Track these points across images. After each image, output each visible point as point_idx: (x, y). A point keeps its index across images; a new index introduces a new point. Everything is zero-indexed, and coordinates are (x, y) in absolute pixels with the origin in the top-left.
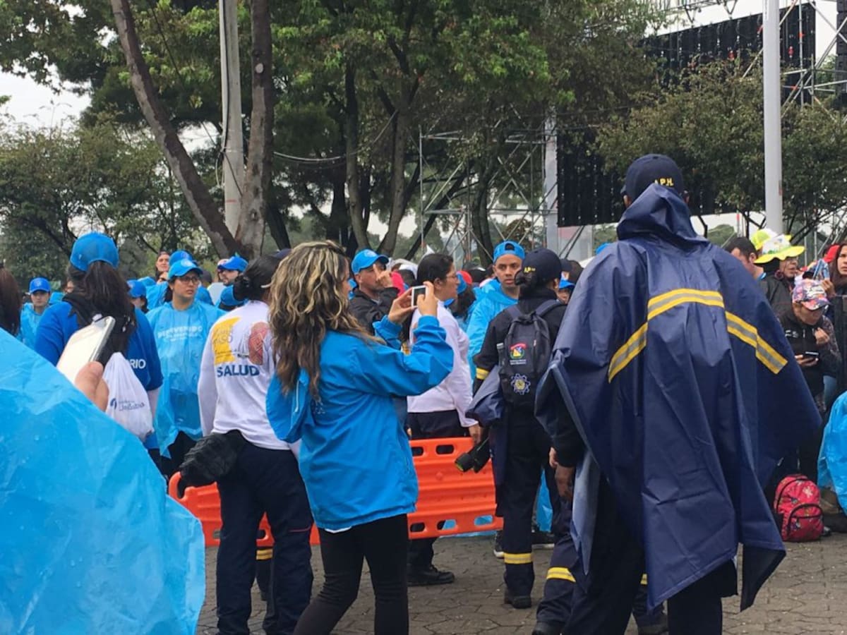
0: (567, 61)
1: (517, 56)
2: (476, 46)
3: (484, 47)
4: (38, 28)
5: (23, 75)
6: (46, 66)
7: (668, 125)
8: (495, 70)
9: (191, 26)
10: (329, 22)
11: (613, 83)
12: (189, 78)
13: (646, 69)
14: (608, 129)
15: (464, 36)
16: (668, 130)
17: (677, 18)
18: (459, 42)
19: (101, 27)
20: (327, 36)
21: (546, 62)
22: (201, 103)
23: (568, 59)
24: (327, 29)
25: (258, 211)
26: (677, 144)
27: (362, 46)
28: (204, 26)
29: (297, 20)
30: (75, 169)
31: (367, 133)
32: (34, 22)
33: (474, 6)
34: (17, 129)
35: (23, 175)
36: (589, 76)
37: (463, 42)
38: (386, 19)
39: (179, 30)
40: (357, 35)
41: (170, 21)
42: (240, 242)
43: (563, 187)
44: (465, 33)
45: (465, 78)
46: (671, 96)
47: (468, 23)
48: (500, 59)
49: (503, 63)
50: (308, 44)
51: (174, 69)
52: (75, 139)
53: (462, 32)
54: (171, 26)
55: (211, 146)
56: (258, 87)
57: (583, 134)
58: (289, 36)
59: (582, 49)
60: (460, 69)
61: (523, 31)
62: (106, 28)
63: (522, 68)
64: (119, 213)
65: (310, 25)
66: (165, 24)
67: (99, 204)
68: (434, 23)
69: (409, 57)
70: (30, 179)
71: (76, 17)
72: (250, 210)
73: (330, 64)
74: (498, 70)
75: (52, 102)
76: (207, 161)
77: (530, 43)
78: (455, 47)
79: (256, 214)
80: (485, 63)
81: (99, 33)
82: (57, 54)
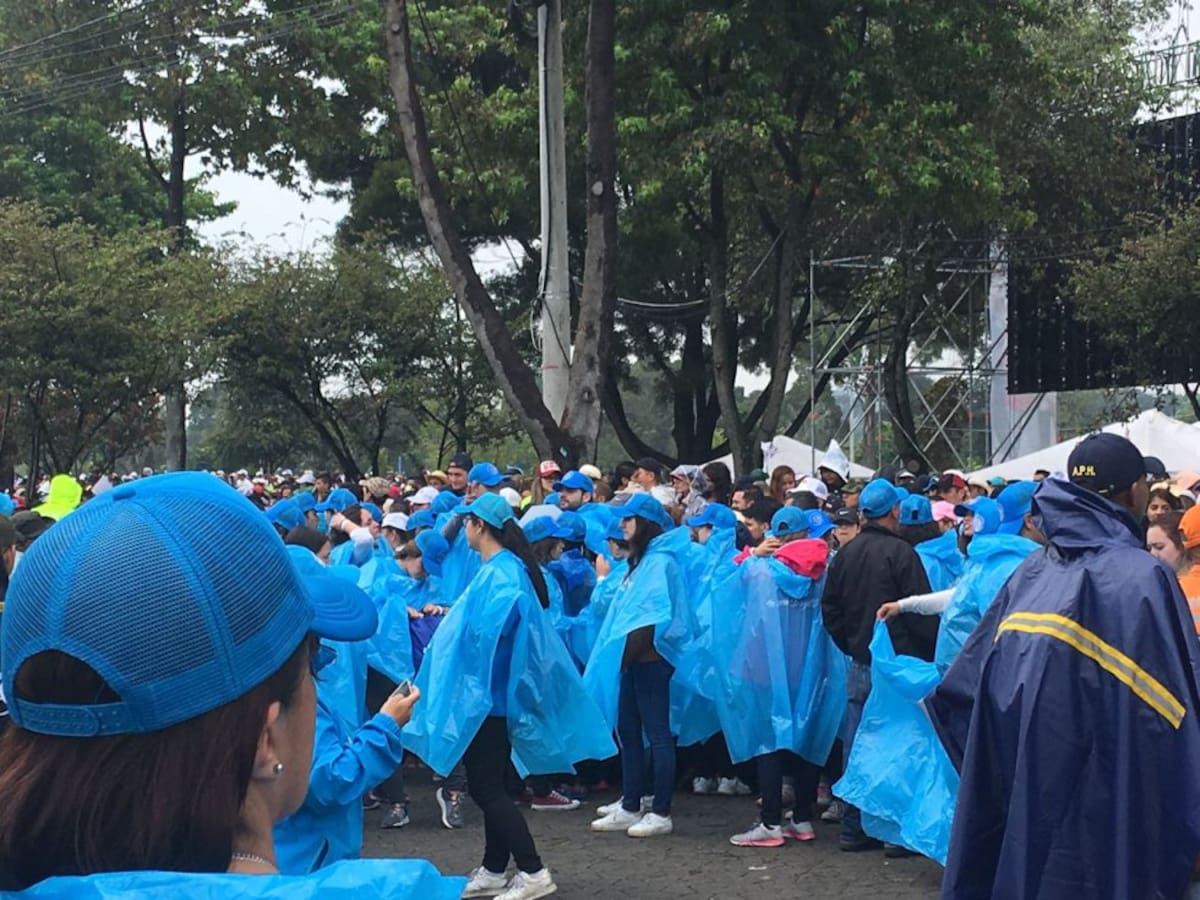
0: (1025, 161)
1: (956, 159)
2: (896, 145)
3: (909, 145)
4: (283, 111)
5: (261, 175)
6: (293, 163)
7: (1175, 262)
8: (922, 179)
9: (497, 115)
10: (690, 110)
11: (1091, 192)
12: (491, 187)
13: (1140, 171)
14: (1088, 266)
15: (880, 131)
16: (1175, 268)
17: (1187, 97)
18: (874, 138)
19: (368, 108)
20: (688, 129)
21: (996, 168)
22: (507, 218)
23: (1026, 157)
24: (686, 119)
25: (593, 389)
26: (1189, 289)
27: (738, 144)
28: (515, 115)
29: (646, 105)
30: (332, 311)
31: (737, 260)
32: (278, 103)
33: (897, 86)
34: (253, 253)
35: (261, 319)
36: (1057, 182)
37: (877, 140)
38: (771, 105)
39: (482, 122)
40: (729, 129)
41: (470, 109)
42: (566, 433)
43: (1016, 336)
44: (882, 125)
45: (880, 191)
46: (1180, 219)
47: (886, 110)
48: (931, 163)
49: (935, 169)
50: (659, 140)
51: (472, 174)
52: (332, 267)
53: (877, 125)
54: (471, 115)
55: (516, 272)
56: (595, 215)
57: (1046, 265)
58: (633, 130)
59: (1045, 141)
60: (872, 178)
61: (965, 123)
62: (375, 110)
63: (963, 177)
64: (391, 373)
65: (663, 114)
66: (462, 112)
67: (362, 360)
68: (837, 110)
69: (802, 158)
70: (270, 325)
71: (335, 96)
72: (581, 388)
73: (690, 170)
74: (925, 180)
75: (302, 217)
76: (509, 292)
77: (974, 140)
78: (867, 146)
79: (590, 393)
80: (910, 170)
81: (365, 117)
82: (308, 148)
